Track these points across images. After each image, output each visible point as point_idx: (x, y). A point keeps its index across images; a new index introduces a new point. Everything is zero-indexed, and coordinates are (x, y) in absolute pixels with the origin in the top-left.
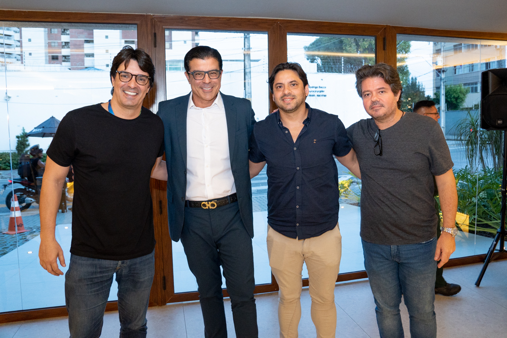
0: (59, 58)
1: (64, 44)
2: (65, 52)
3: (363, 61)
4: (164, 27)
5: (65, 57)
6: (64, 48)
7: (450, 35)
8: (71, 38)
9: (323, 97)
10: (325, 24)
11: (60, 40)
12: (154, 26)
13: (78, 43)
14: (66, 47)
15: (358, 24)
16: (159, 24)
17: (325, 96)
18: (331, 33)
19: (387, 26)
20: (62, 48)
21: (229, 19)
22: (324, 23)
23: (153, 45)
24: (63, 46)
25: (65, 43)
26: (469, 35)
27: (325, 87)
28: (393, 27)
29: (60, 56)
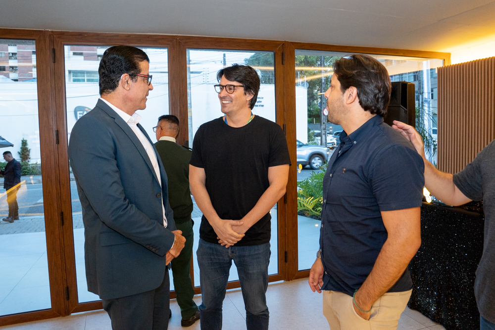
0: (6, 69)
1: (11, 55)
2: (12, 63)
3: (299, 73)
4: (63, 43)
5: (13, 67)
6: (12, 59)
7: (347, 51)
8: (18, 49)
9: (261, 107)
10: (225, 40)
11: (8, 51)
12: (52, 41)
13: (26, 55)
14: (13, 58)
15: (256, 40)
16: (58, 40)
17: (262, 106)
18: (231, 48)
19: (285, 41)
20: (10, 59)
21: (129, 36)
22: (223, 38)
23: (52, 60)
24: (10, 57)
25: (13, 54)
26: (365, 51)
27: (263, 98)
28: (291, 42)
29: (8, 67)
